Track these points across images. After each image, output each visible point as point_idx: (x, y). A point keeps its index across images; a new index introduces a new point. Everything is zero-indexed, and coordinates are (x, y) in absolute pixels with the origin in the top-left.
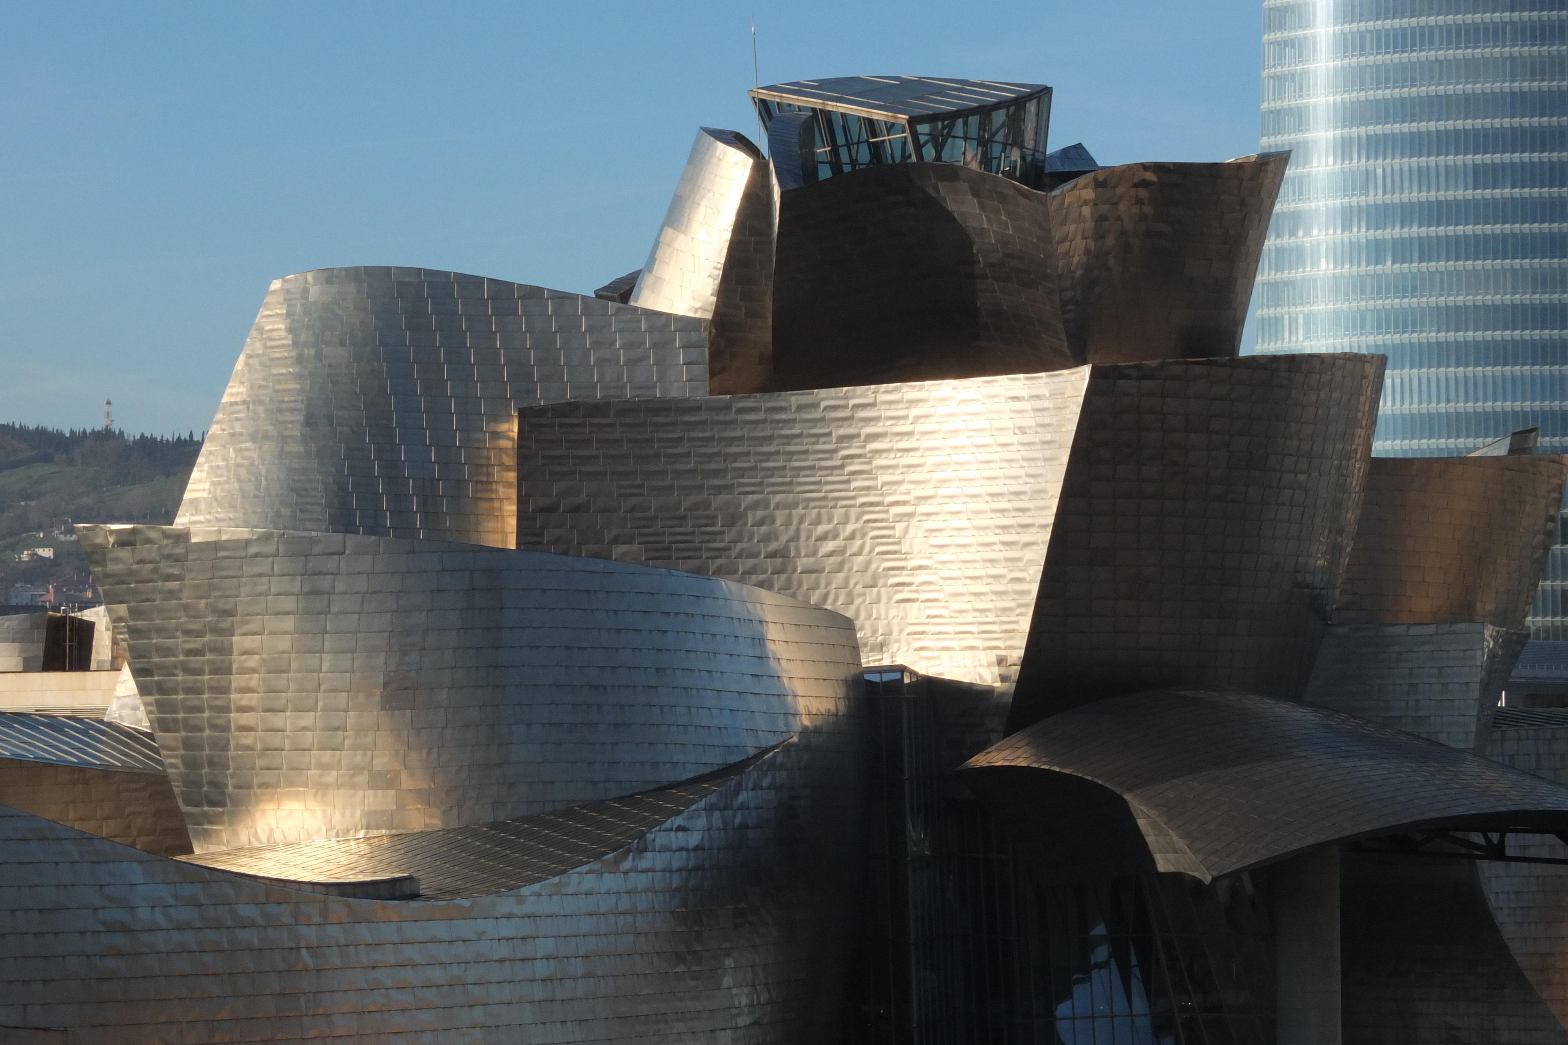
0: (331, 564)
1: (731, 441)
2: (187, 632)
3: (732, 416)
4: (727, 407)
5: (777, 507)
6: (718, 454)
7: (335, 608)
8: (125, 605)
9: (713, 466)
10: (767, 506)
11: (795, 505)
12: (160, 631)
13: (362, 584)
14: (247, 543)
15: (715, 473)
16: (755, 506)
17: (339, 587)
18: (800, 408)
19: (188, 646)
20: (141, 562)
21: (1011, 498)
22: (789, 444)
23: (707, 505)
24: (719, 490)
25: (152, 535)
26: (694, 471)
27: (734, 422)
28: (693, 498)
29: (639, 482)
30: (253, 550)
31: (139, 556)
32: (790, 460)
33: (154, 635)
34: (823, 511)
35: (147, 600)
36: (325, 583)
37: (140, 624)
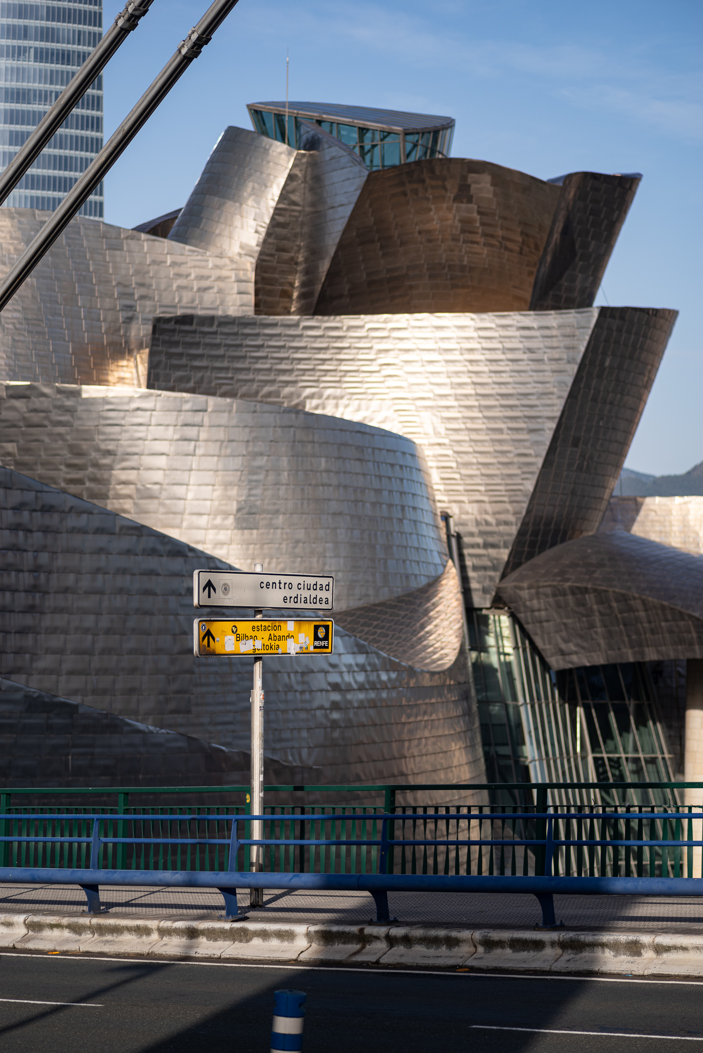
0: (198, 418)
1: (297, 349)
2: (69, 466)
3: (298, 332)
4: (296, 325)
5: (328, 398)
6: (287, 358)
7: (199, 451)
8: (15, 444)
9: (283, 366)
10: (320, 397)
11: (342, 397)
12: (44, 464)
13: (221, 434)
14: (131, 399)
15: (284, 372)
16: (312, 396)
17: (203, 436)
18: (350, 328)
19: (69, 476)
20: (35, 411)
21: (519, 397)
22: (339, 353)
23: (277, 394)
24: (287, 383)
25: (46, 390)
26: (270, 370)
27: (301, 336)
28: (267, 389)
29: (230, 375)
30: (134, 405)
31: (31, 406)
32: (340, 365)
33: (39, 467)
34: (364, 402)
35: (37, 440)
36: (191, 432)
37: (27, 458)
